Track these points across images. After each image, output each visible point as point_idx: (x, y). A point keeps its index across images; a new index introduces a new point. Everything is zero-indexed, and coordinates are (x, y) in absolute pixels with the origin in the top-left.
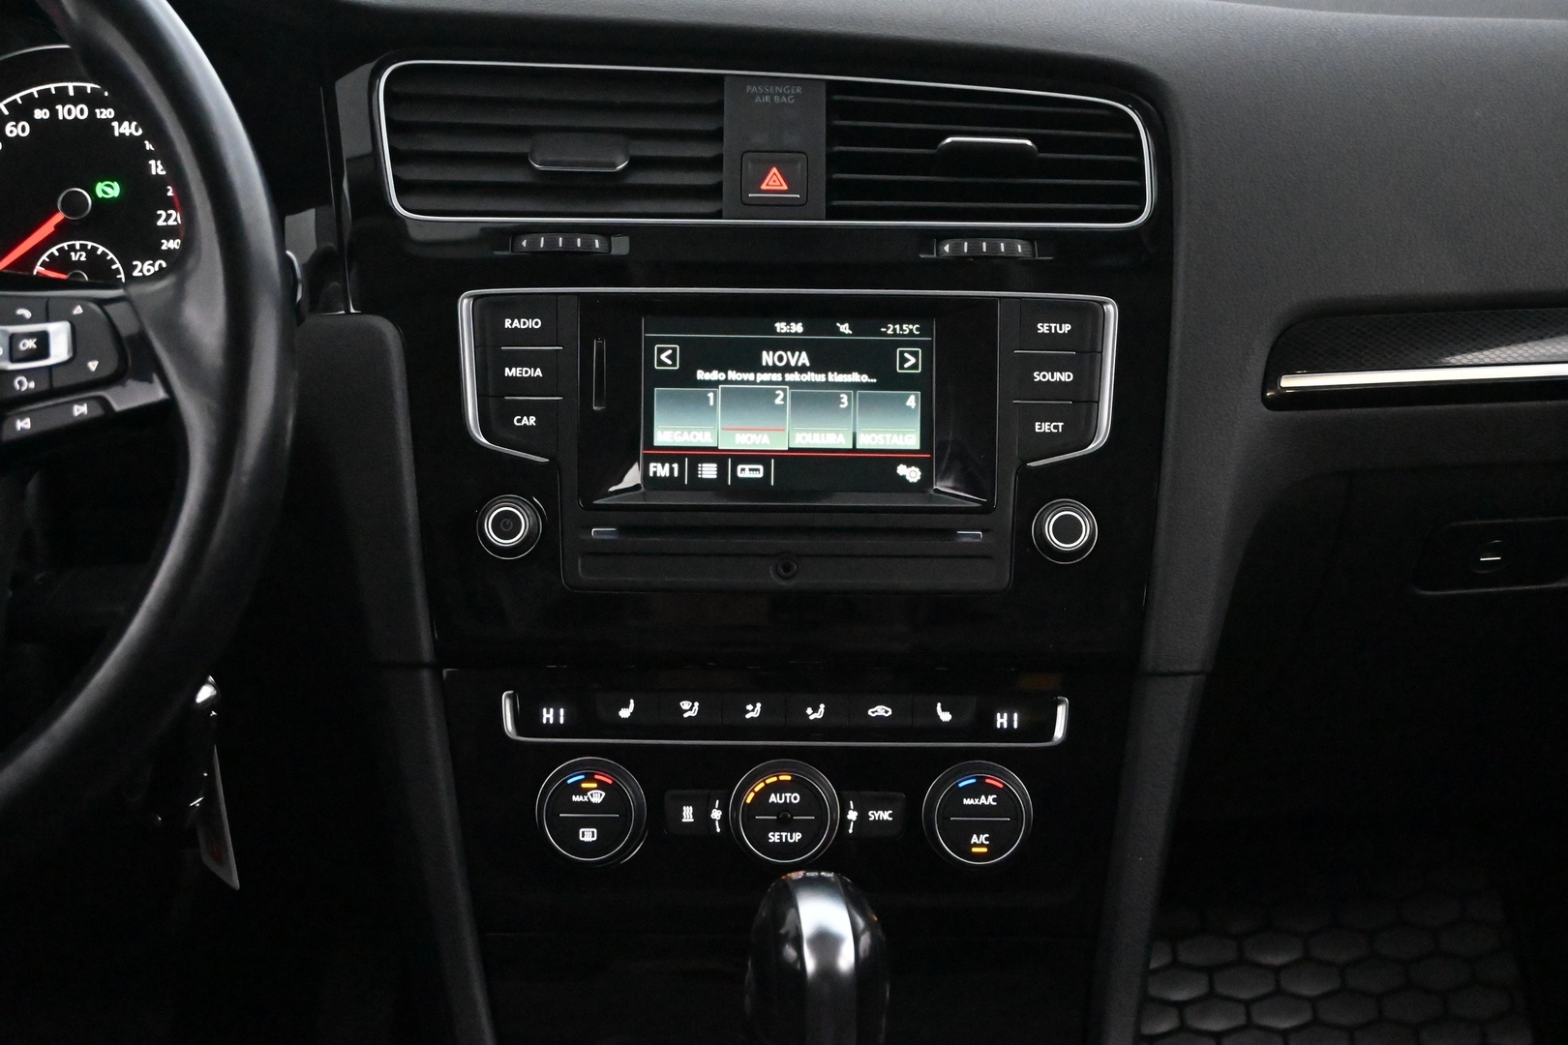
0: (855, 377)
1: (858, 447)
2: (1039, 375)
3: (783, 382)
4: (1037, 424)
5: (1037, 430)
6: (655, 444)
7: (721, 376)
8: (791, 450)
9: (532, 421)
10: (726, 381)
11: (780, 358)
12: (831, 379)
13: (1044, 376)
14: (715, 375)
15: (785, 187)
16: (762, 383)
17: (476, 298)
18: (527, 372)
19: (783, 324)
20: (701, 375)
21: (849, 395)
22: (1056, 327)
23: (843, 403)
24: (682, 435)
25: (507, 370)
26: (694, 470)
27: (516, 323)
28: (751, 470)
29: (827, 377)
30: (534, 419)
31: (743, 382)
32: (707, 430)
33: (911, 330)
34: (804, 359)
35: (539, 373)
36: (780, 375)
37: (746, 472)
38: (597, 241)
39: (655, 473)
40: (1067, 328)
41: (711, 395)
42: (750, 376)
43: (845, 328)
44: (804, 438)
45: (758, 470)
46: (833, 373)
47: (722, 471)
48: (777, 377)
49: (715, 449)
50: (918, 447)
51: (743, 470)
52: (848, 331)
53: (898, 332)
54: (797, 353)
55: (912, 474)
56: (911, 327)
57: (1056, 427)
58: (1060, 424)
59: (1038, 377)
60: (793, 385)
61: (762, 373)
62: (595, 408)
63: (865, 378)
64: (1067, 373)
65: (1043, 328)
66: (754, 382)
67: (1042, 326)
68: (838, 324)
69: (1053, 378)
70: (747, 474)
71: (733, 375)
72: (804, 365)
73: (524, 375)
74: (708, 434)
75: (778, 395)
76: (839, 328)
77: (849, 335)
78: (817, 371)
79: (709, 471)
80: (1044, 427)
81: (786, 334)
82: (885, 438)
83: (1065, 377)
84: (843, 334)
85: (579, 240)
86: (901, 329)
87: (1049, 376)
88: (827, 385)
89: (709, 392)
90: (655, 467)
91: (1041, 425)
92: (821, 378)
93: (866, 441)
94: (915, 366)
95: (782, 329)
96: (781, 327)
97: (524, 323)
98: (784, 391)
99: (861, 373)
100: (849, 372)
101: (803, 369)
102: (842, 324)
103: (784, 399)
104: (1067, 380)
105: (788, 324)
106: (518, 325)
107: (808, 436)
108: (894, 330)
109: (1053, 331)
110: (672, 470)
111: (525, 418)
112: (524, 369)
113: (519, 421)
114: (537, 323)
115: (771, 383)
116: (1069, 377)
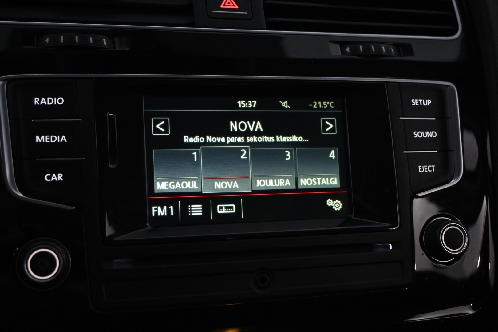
0: (295, 139)
1: (299, 188)
2: (416, 133)
3: (246, 143)
4: (419, 166)
5: (420, 171)
6: (156, 192)
7: (202, 140)
8: (254, 192)
9: (60, 177)
10: (205, 143)
11: (243, 126)
12: (278, 140)
13: (420, 134)
14: (197, 139)
15: (237, 7)
16: (231, 144)
17: (9, 81)
18: (54, 139)
19: (243, 102)
20: (186, 139)
21: (291, 151)
22: (422, 102)
23: (288, 157)
24: (175, 184)
25: (37, 137)
26: (185, 210)
27: (43, 101)
28: (226, 208)
29: (275, 139)
30: (62, 175)
31: (217, 143)
32: (193, 180)
33: (328, 105)
34: (259, 126)
35: (64, 139)
36: (243, 138)
37: (223, 209)
38: (104, 40)
39: (156, 213)
40: (429, 102)
41: (195, 154)
42: (223, 140)
43: (285, 104)
44: (262, 183)
45: (232, 207)
46: (279, 136)
47: (205, 210)
48: (240, 139)
49: (200, 193)
50: (339, 186)
51: (221, 208)
52: (287, 107)
53: (320, 107)
54: (254, 123)
55: (336, 205)
56: (328, 103)
57: (431, 168)
58: (433, 166)
59: (416, 135)
60: (252, 144)
61: (231, 137)
62: (111, 166)
63: (301, 139)
64: (433, 132)
65: (415, 102)
66: (225, 144)
67: (414, 101)
68: (281, 102)
69: (425, 135)
70: (224, 211)
71: (209, 139)
72: (259, 130)
73: (52, 141)
74: (194, 184)
75: (243, 152)
76: (281, 104)
77: (288, 109)
78: (269, 135)
79: (196, 210)
80: (424, 169)
81: (245, 108)
82: (317, 181)
83: (431, 134)
84: (284, 108)
85: (91, 39)
86: (322, 104)
87: (422, 134)
88: (276, 144)
89: (194, 152)
90: (157, 209)
91: (421, 167)
92: (271, 139)
93: (304, 182)
94: (332, 130)
95: (242, 105)
96: (241, 103)
97: (50, 101)
98: (247, 149)
99: (298, 136)
100: (290, 135)
101: (258, 134)
102: (283, 101)
103: (247, 155)
104: (433, 137)
105: (246, 102)
106: (45, 102)
107: (265, 182)
108: (318, 105)
109: (421, 104)
110: (169, 210)
111: (54, 175)
112: (52, 136)
113: (49, 177)
114: (60, 101)
115: (237, 143)
116: (434, 134)
